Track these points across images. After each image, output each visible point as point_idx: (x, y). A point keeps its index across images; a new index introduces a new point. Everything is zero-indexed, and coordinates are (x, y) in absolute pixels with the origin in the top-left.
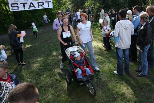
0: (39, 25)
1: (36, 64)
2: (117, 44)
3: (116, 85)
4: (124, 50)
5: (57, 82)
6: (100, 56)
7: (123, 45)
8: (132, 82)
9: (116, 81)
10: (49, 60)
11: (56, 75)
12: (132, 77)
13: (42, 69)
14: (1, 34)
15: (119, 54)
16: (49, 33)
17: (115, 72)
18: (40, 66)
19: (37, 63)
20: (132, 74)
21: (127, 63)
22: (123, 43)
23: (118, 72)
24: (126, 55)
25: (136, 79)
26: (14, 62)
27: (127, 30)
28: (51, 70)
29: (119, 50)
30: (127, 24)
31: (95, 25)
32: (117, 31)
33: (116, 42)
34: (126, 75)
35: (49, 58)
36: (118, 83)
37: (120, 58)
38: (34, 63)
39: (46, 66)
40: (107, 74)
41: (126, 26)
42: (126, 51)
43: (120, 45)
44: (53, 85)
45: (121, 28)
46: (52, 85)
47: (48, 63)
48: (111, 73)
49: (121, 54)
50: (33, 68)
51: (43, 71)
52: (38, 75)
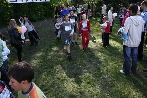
0: (38, 19)
1: (36, 60)
2: (126, 42)
3: (124, 86)
4: (133, 49)
5: (59, 81)
6: (102, 53)
7: (132, 44)
8: (141, 83)
9: (123, 81)
10: (49, 56)
11: (57, 73)
12: (140, 78)
13: (43, 66)
14: (1, 27)
15: (127, 53)
16: (49, 27)
17: (121, 71)
18: (41, 62)
19: (37, 58)
20: (139, 74)
21: (135, 62)
22: (133, 41)
23: (124, 71)
24: (135, 54)
25: (145, 80)
26: (14, 57)
27: (138, 27)
28: (52, 67)
29: (127, 48)
30: (139, 20)
31: (95, 20)
32: (127, 28)
33: (125, 40)
34: (133, 75)
35: (50, 54)
36: (125, 84)
37: (128, 57)
38: (33, 58)
39: (46, 63)
40: (112, 73)
41: (138, 22)
42: (135, 49)
43: (129, 43)
44: (55, 85)
45: (131, 25)
46: (53, 84)
47: (49, 59)
48: (116, 73)
49: (129, 53)
50: (33, 64)
51: (44, 68)
52: (38, 72)
